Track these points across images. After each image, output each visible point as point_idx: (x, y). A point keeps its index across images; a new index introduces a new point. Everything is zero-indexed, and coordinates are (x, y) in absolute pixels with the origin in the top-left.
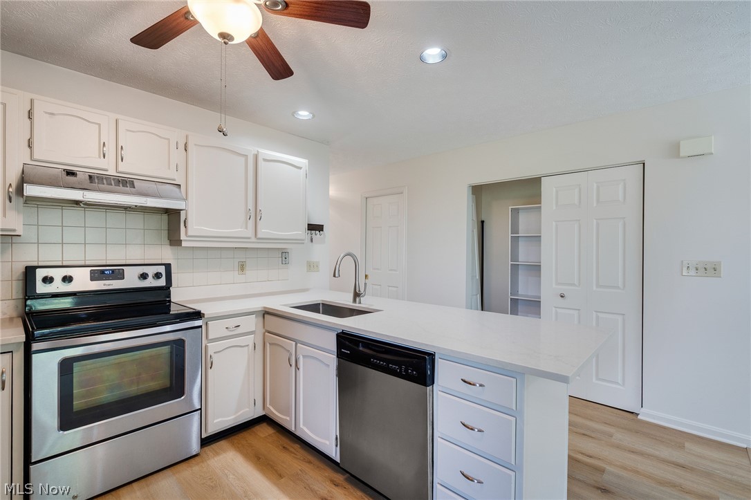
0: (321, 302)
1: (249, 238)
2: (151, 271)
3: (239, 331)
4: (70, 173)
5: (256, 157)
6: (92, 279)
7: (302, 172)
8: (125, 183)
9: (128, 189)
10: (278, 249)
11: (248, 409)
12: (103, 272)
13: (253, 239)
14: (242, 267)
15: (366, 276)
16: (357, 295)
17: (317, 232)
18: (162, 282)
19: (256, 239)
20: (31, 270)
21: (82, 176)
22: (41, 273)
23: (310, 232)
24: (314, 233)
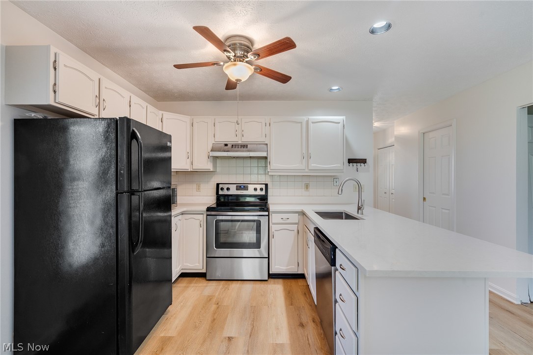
0: (343, 211)
1: (304, 170)
2: (258, 187)
3: (288, 221)
4: (226, 145)
5: (307, 122)
6: (237, 189)
7: (340, 125)
8: (244, 146)
9: (245, 149)
10: (331, 176)
11: (294, 267)
12: (240, 186)
13: (307, 171)
14: (307, 187)
15: (424, 199)
16: (359, 208)
17: (362, 164)
18: (263, 193)
19: (310, 170)
20: (218, 185)
21: (230, 146)
22: (221, 186)
23: (355, 164)
24: (359, 164)
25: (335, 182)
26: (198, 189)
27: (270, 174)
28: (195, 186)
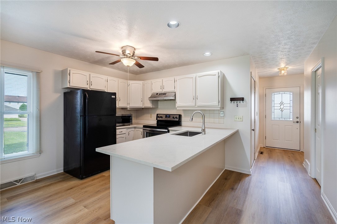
4: (157, 94)
5: (196, 77)
6: (166, 117)
8: (165, 94)
15: (316, 130)
17: (241, 102)
18: (177, 120)
19: (198, 106)
20: (157, 114)
21: (158, 94)
22: (158, 115)
23: (235, 102)
24: (238, 102)
25: (221, 114)
26: (151, 117)
27: (177, 109)
28: (149, 115)
